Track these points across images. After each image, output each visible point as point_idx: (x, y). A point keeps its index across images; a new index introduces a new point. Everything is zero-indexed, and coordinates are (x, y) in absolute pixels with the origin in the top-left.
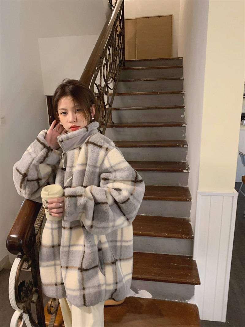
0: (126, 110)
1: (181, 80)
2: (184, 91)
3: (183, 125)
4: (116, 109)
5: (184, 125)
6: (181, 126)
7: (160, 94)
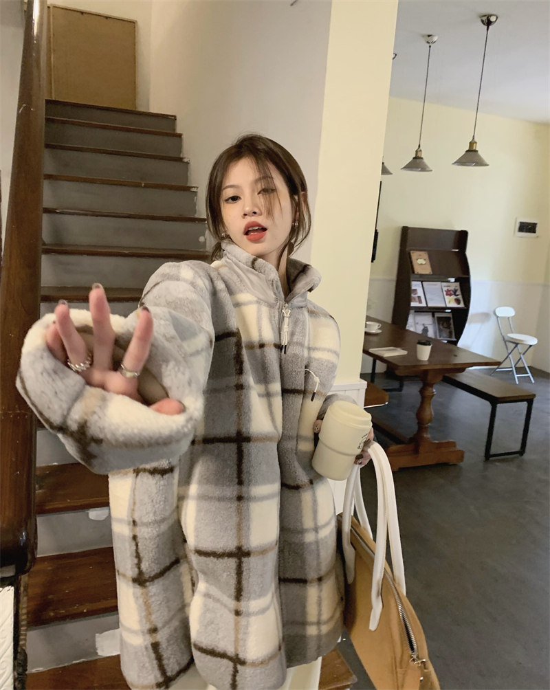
0: (73, 214)
1: (184, 162)
2: (197, 188)
4: (47, 211)
7: (146, 186)
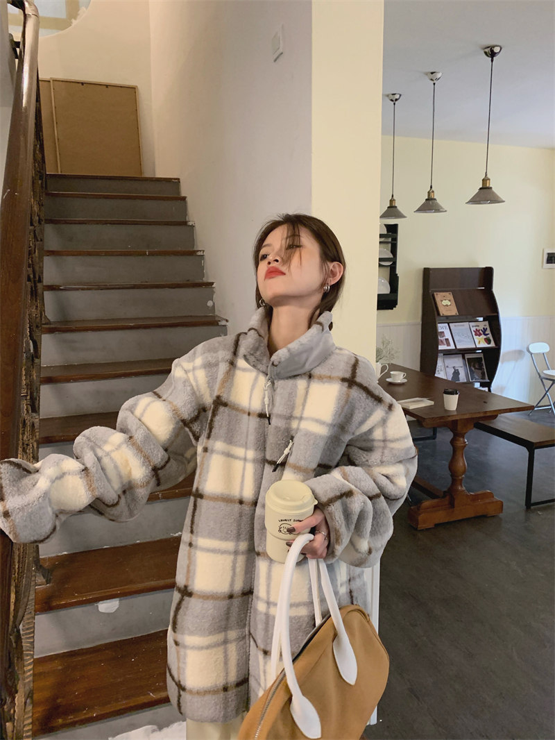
0: (77, 289)
1: (189, 226)
2: (204, 251)
3: (220, 323)
4: (51, 288)
5: (223, 323)
6: (218, 324)
7: (152, 254)
